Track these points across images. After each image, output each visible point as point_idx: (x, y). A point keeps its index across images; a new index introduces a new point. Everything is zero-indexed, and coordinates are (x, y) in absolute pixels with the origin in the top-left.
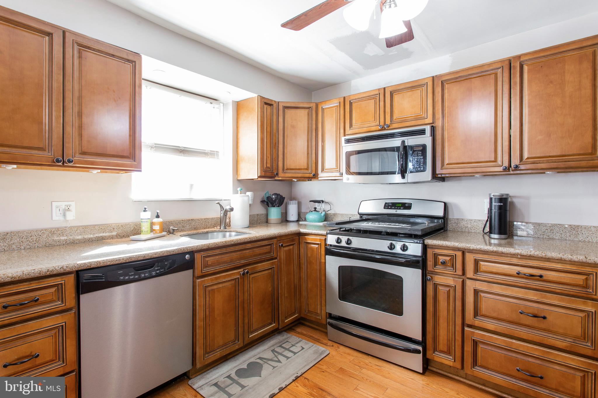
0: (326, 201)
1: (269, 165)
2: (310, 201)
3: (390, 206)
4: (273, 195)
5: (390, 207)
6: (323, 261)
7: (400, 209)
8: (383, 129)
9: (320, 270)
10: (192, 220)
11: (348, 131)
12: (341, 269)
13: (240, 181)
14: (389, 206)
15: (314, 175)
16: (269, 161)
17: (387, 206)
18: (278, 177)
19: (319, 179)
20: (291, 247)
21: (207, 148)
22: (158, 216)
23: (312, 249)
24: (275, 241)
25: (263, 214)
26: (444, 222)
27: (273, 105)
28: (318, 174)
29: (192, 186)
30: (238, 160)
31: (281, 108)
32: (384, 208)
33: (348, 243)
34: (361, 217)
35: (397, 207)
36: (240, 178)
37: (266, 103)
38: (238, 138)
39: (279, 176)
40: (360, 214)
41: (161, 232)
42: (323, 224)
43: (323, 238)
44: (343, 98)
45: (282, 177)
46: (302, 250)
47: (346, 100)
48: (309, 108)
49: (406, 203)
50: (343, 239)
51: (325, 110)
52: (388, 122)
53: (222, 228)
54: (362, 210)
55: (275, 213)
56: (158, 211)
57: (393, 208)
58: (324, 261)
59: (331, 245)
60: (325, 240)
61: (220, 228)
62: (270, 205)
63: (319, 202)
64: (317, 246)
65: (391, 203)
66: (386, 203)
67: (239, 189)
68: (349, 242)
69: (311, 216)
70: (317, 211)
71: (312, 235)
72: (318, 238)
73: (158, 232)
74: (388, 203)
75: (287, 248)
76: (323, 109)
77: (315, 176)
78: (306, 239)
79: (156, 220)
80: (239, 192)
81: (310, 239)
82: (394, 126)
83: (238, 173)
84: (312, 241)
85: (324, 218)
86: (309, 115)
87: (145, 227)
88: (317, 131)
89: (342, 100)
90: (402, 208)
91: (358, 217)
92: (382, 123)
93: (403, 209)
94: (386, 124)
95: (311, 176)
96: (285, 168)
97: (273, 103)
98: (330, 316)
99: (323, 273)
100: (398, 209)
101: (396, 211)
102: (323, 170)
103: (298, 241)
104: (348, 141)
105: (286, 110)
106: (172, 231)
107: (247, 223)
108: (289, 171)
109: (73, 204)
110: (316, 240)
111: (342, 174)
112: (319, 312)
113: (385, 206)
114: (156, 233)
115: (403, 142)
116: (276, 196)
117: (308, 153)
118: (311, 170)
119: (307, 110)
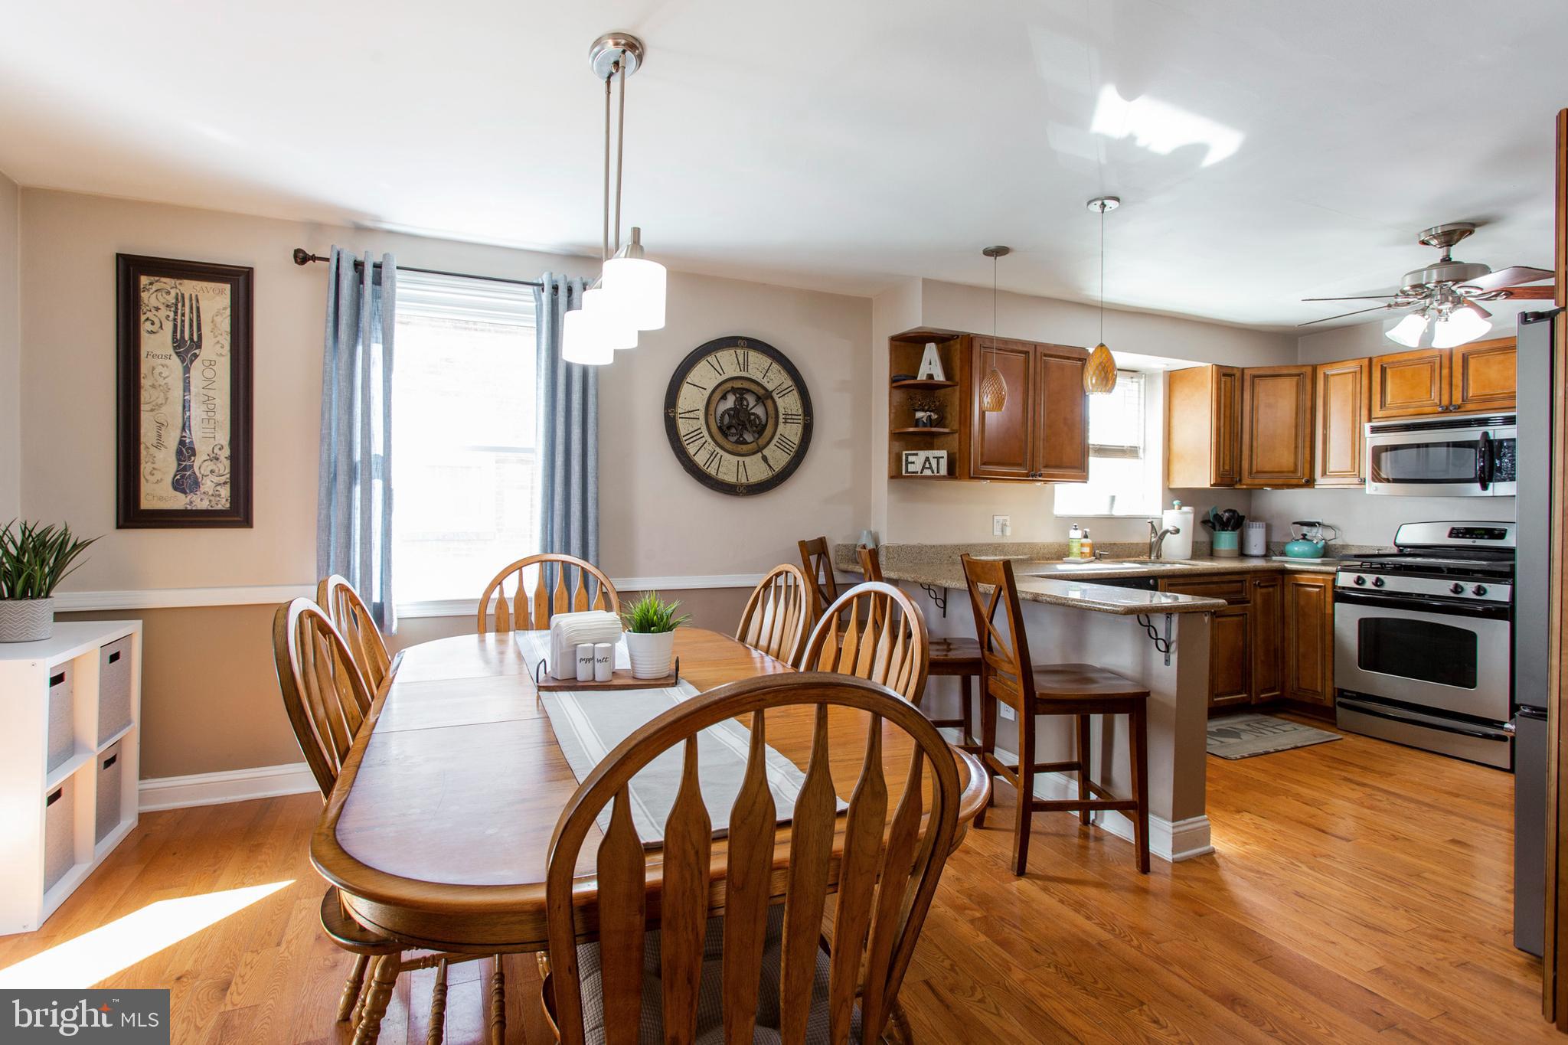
0: (1326, 522)
1: (1227, 468)
2: (1294, 523)
3: (1461, 533)
4: (1225, 512)
5: (1460, 535)
6: (1329, 611)
7: (1481, 538)
8: (1446, 410)
9: (1323, 626)
11: (1377, 412)
12: (1364, 623)
13: (1171, 490)
14: (1458, 533)
15: (1307, 481)
16: (1227, 462)
17: (1454, 533)
18: (1241, 484)
19: (1316, 487)
20: (1271, 589)
21: (1126, 443)
22: (1086, 537)
23: (1308, 594)
24: (1248, 577)
25: (1204, 542)
27: (1234, 375)
28: (1314, 480)
29: (1113, 498)
30: (1171, 458)
31: (1247, 378)
32: (1450, 537)
33: (1376, 584)
34: (1401, 551)
35: (1476, 534)
36: (1172, 486)
37: (1225, 375)
38: (1171, 425)
39: (1243, 482)
40: (1398, 546)
41: (1090, 557)
42: (1323, 561)
43: (1330, 578)
44: (1367, 360)
45: (1247, 485)
46: (1288, 598)
47: (1374, 363)
48: (1299, 375)
49: (1492, 529)
50: (1367, 579)
51: (1332, 380)
52: (1457, 399)
53: (1152, 558)
54: (1403, 539)
55: (1226, 540)
56: (1088, 530)
57: (1467, 536)
58: (1330, 612)
59: (1344, 588)
60: (1334, 580)
61: (1150, 558)
62: (1217, 528)
63: (1312, 525)
64: (1318, 590)
65: (1465, 528)
66: (1453, 529)
67: (1176, 502)
68: (1379, 582)
69: (1296, 548)
70: (1308, 540)
71: (1310, 574)
72: (1320, 577)
73: (1088, 555)
74: (1458, 529)
75: (1264, 590)
76: (1326, 377)
77: (1310, 483)
78: (1296, 579)
79: (1085, 541)
80: (1176, 507)
81: (1303, 579)
82: (1470, 407)
83: (1171, 479)
84: (1307, 582)
85: (1322, 551)
86: (1300, 390)
87: (1075, 548)
88: (1314, 410)
89: (1366, 362)
90: (1486, 536)
91: (1395, 550)
92: (1445, 401)
93: (1488, 539)
94: (1453, 403)
95: (1301, 483)
96: (1254, 470)
97: (1235, 371)
98: (1341, 692)
99: (1328, 629)
100: (1477, 538)
101: (1474, 542)
102: (1324, 474)
103: (1281, 582)
104: (1375, 430)
105: (1257, 380)
106: (1098, 557)
107: (1189, 552)
108: (1260, 475)
109: (1010, 518)
110: (1315, 580)
111: (1363, 481)
112: (1319, 690)
113: (1451, 533)
114: (1086, 557)
115: (1485, 434)
116: (1231, 514)
117: (1296, 447)
118: (1302, 474)
119: (1295, 379)
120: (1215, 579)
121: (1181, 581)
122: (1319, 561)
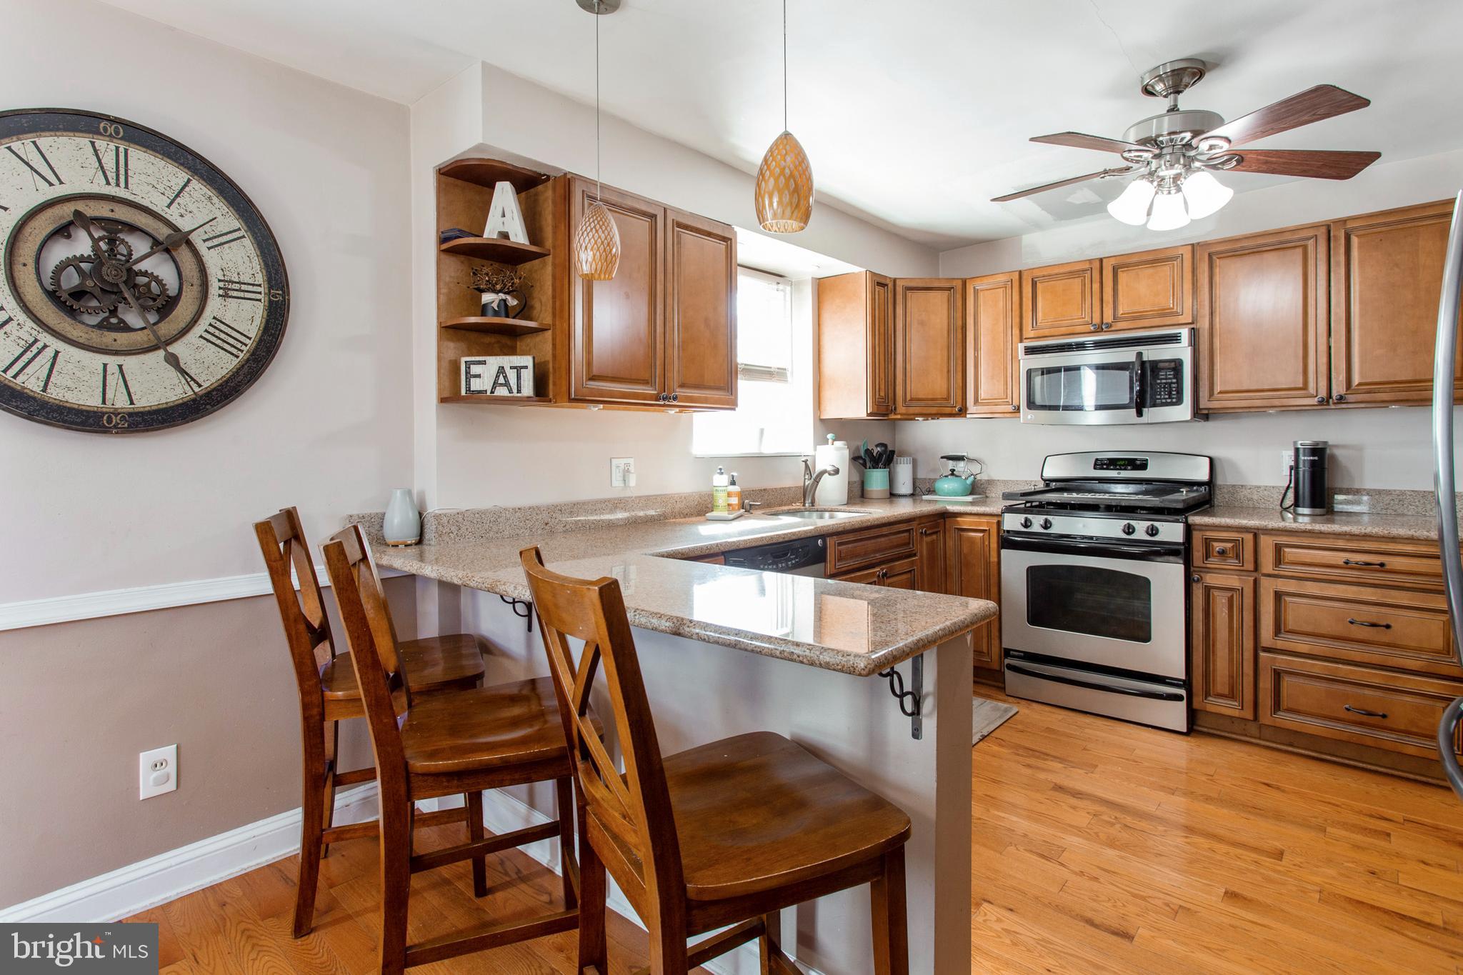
0: (971, 456)
1: (882, 394)
2: (942, 458)
3: (1105, 464)
4: (877, 446)
5: (1105, 467)
6: (994, 559)
7: (1125, 469)
8: (1098, 331)
9: (988, 578)
10: (764, 490)
11: (1029, 332)
12: (1033, 572)
13: (822, 421)
14: (1102, 464)
15: (960, 410)
16: (882, 387)
17: (1100, 464)
18: (895, 414)
19: (968, 416)
20: (934, 537)
21: (774, 364)
22: (733, 483)
23: (972, 540)
24: (914, 525)
25: (855, 482)
26: (1210, 490)
27: (887, 285)
28: (966, 409)
29: (762, 431)
30: (822, 384)
31: (899, 290)
32: (1095, 468)
33: (1046, 527)
34: (1047, 485)
35: (1120, 465)
36: (823, 417)
37: (879, 284)
38: (821, 343)
39: (898, 411)
40: (1045, 480)
41: (739, 509)
42: (973, 499)
43: (995, 520)
44: (1017, 274)
45: (901, 414)
46: (950, 543)
47: (1024, 277)
48: (949, 289)
49: (1136, 459)
50: (1033, 520)
51: (981, 295)
52: (1108, 317)
53: (807, 505)
54: (1050, 473)
55: (877, 479)
56: (735, 474)
57: (1112, 467)
58: (996, 560)
59: (1008, 531)
60: (999, 524)
61: (804, 505)
62: (868, 464)
63: (960, 458)
64: (981, 535)
65: (1108, 459)
66: (1097, 460)
67: (830, 436)
68: (1046, 525)
69: (947, 485)
70: (957, 476)
71: (968, 516)
72: (984, 520)
73: (737, 507)
74: (1101, 460)
75: (929, 539)
76: (976, 292)
77: (962, 412)
78: (958, 523)
79: (732, 488)
80: (830, 441)
81: (965, 522)
82: (1122, 325)
83: (822, 407)
84: (970, 526)
85: (970, 488)
86: (950, 304)
87: (721, 500)
88: (964, 329)
89: (1016, 276)
90: (1129, 468)
91: (1041, 486)
92: (1097, 320)
93: (1131, 470)
94: (1105, 322)
95: (954, 412)
96: (908, 398)
97: (888, 282)
98: (1007, 653)
99: (994, 580)
100: (1121, 469)
101: (1119, 473)
102: (976, 401)
103: (943, 528)
104: (1030, 351)
105: (909, 294)
106: (748, 507)
107: (845, 498)
108: (914, 403)
109: (631, 461)
110: (980, 524)
111: (1018, 409)
112: (985, 650)
113: (1095, 464)
114: (733, 509)
115: (1140, 355)
116: (883, 448)
117: (949, 371)
118: (955, 400)
119: (946, 293)
120: (885, 530)
121: (851, 537)
122: (970, 498)
